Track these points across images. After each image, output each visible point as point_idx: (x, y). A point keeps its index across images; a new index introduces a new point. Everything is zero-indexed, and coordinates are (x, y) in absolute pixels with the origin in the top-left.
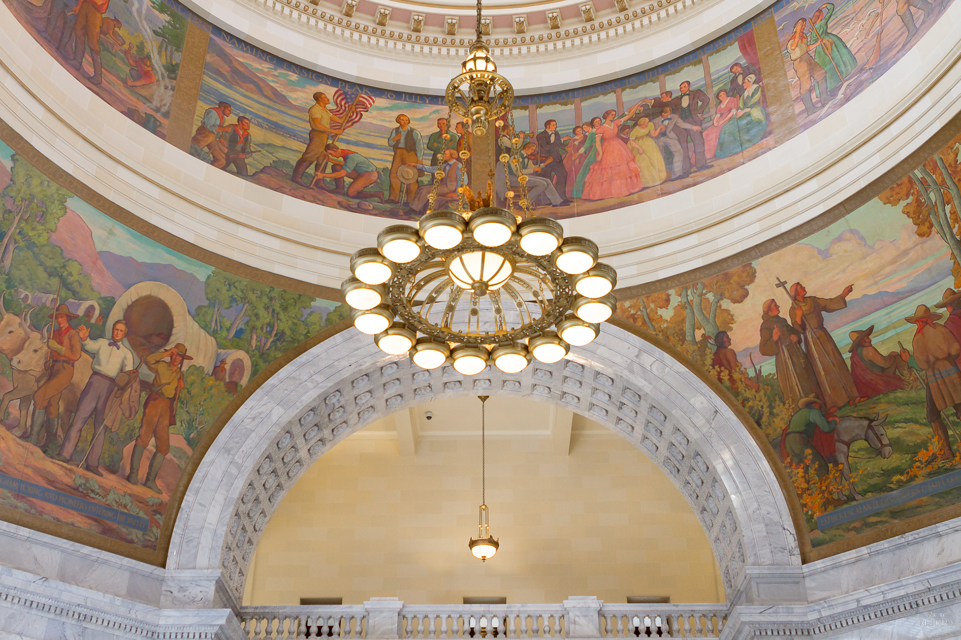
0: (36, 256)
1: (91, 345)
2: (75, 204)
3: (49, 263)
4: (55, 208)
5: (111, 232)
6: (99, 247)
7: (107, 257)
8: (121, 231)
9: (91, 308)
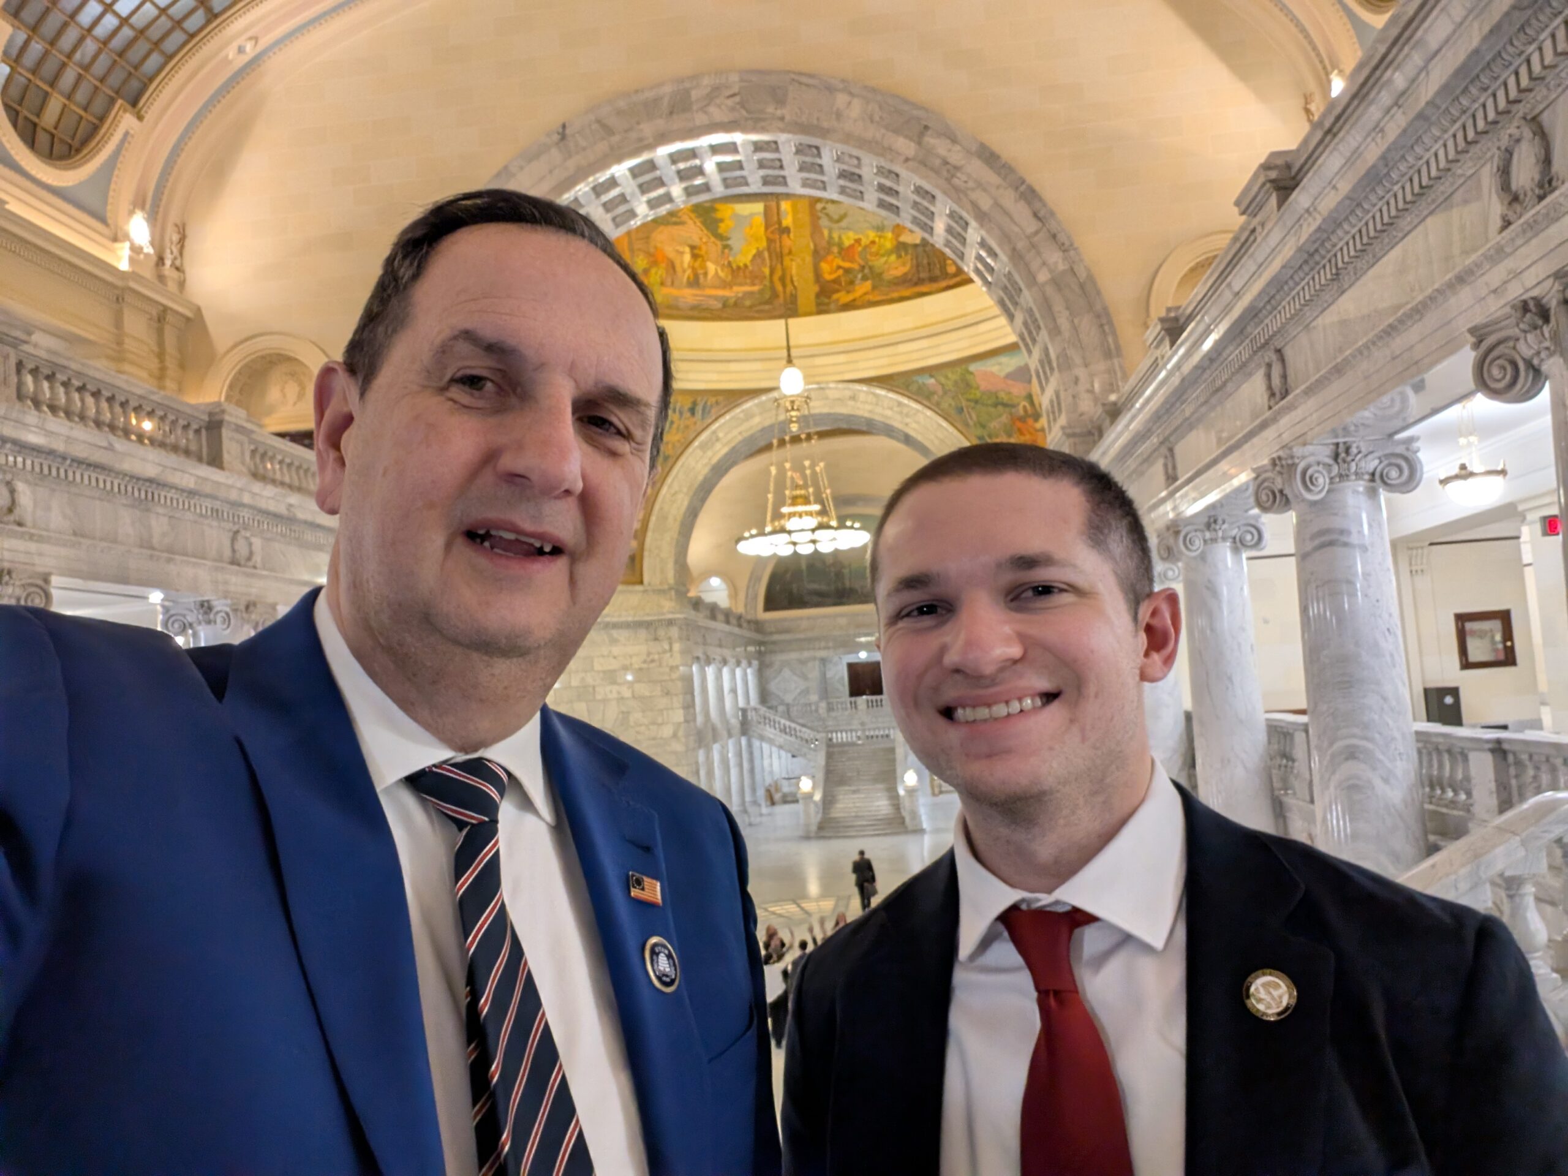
0: (983, 404)
1: (1038, 425)
2: (973, 367)
3: (989, 402)
4: (969, 377)
5: (1000, 364)
6: (1003, 374)
7: (1009, 376)
8: (1003, 359)
9: (1025, 407)
